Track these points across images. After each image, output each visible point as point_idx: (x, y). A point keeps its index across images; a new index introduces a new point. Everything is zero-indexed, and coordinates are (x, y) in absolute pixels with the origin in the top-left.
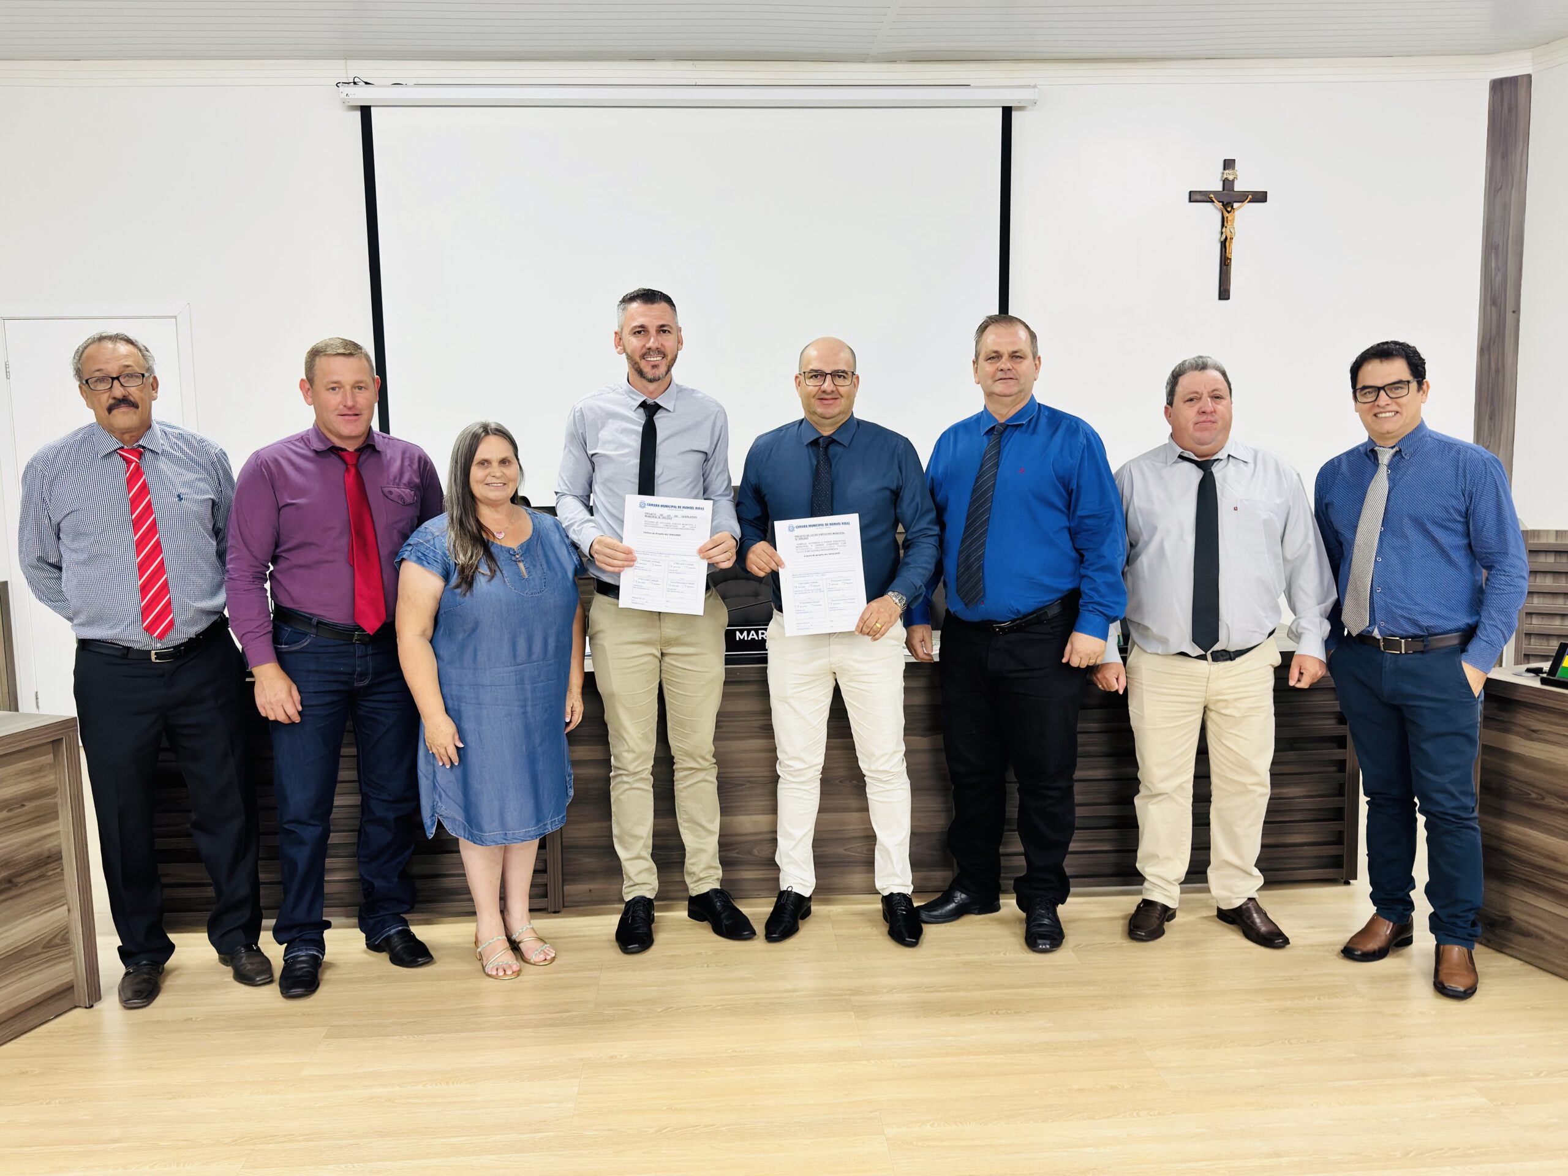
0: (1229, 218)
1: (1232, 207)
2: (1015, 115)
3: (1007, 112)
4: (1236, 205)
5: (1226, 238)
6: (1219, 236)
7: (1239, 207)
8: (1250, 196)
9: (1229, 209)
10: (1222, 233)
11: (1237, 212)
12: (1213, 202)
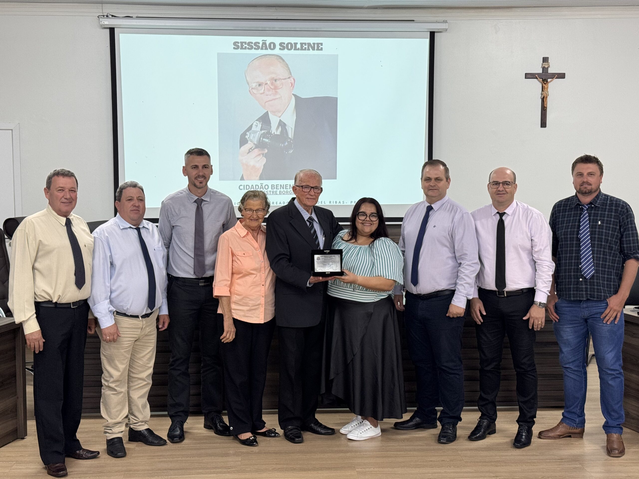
0: (546, 87)
1: (547, 81)
2: (436, 36)
3: (432, 35)
4: (549, 80)
6: (541, 96)
7: (551, 81)
8: (556, 76)
10: (542, 94)
11: (549, 84)
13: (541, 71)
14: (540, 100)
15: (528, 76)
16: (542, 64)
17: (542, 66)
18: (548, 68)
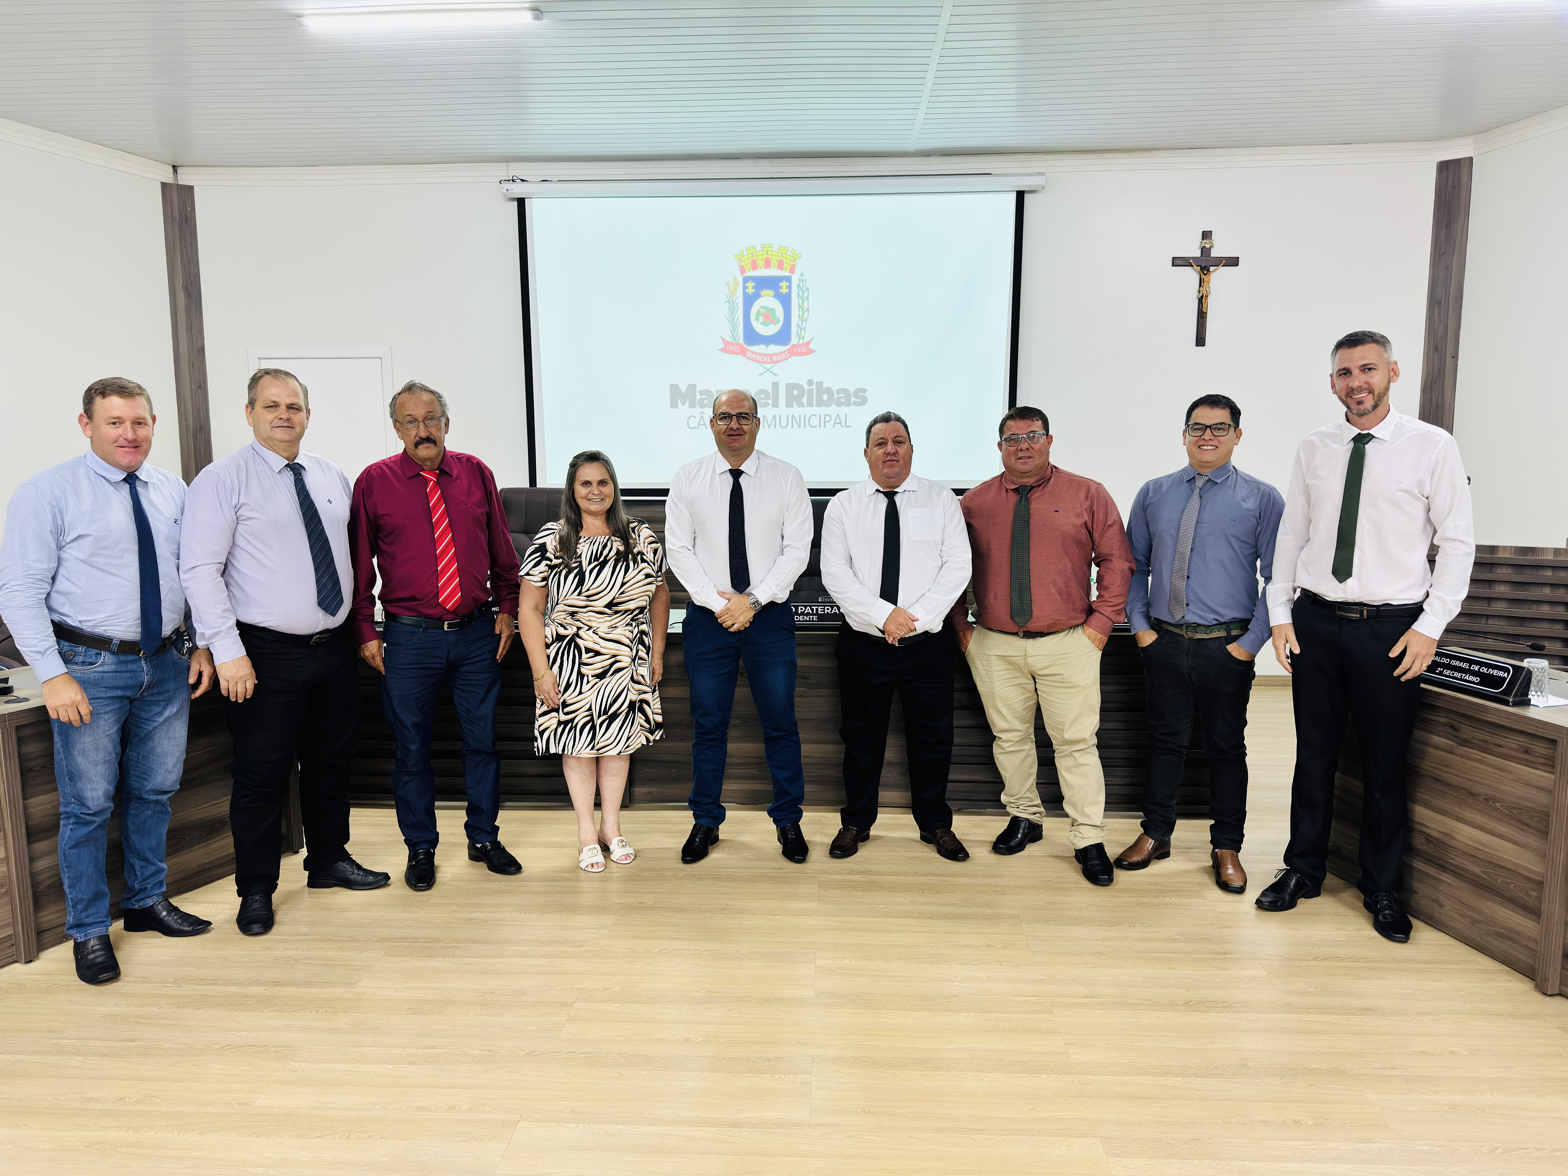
0: (1206, 279)
1: (1208, 270)
2: (1027, 197)
3: (1020, 196)
4: (1212, 269)
5: (1203, 296)
6: (1197, 294)
7: (1215, 270)
8: (1224, 261)
9: (1205, 272)
10: (1200, 292)
11: (1211, 275)
12: (1192, 266)
13: (1198, 254)
14: (1197, 301)
15: (1177, 262)
16: (1201, 243)
17: (1200, 245)
18: (1210, 248)
